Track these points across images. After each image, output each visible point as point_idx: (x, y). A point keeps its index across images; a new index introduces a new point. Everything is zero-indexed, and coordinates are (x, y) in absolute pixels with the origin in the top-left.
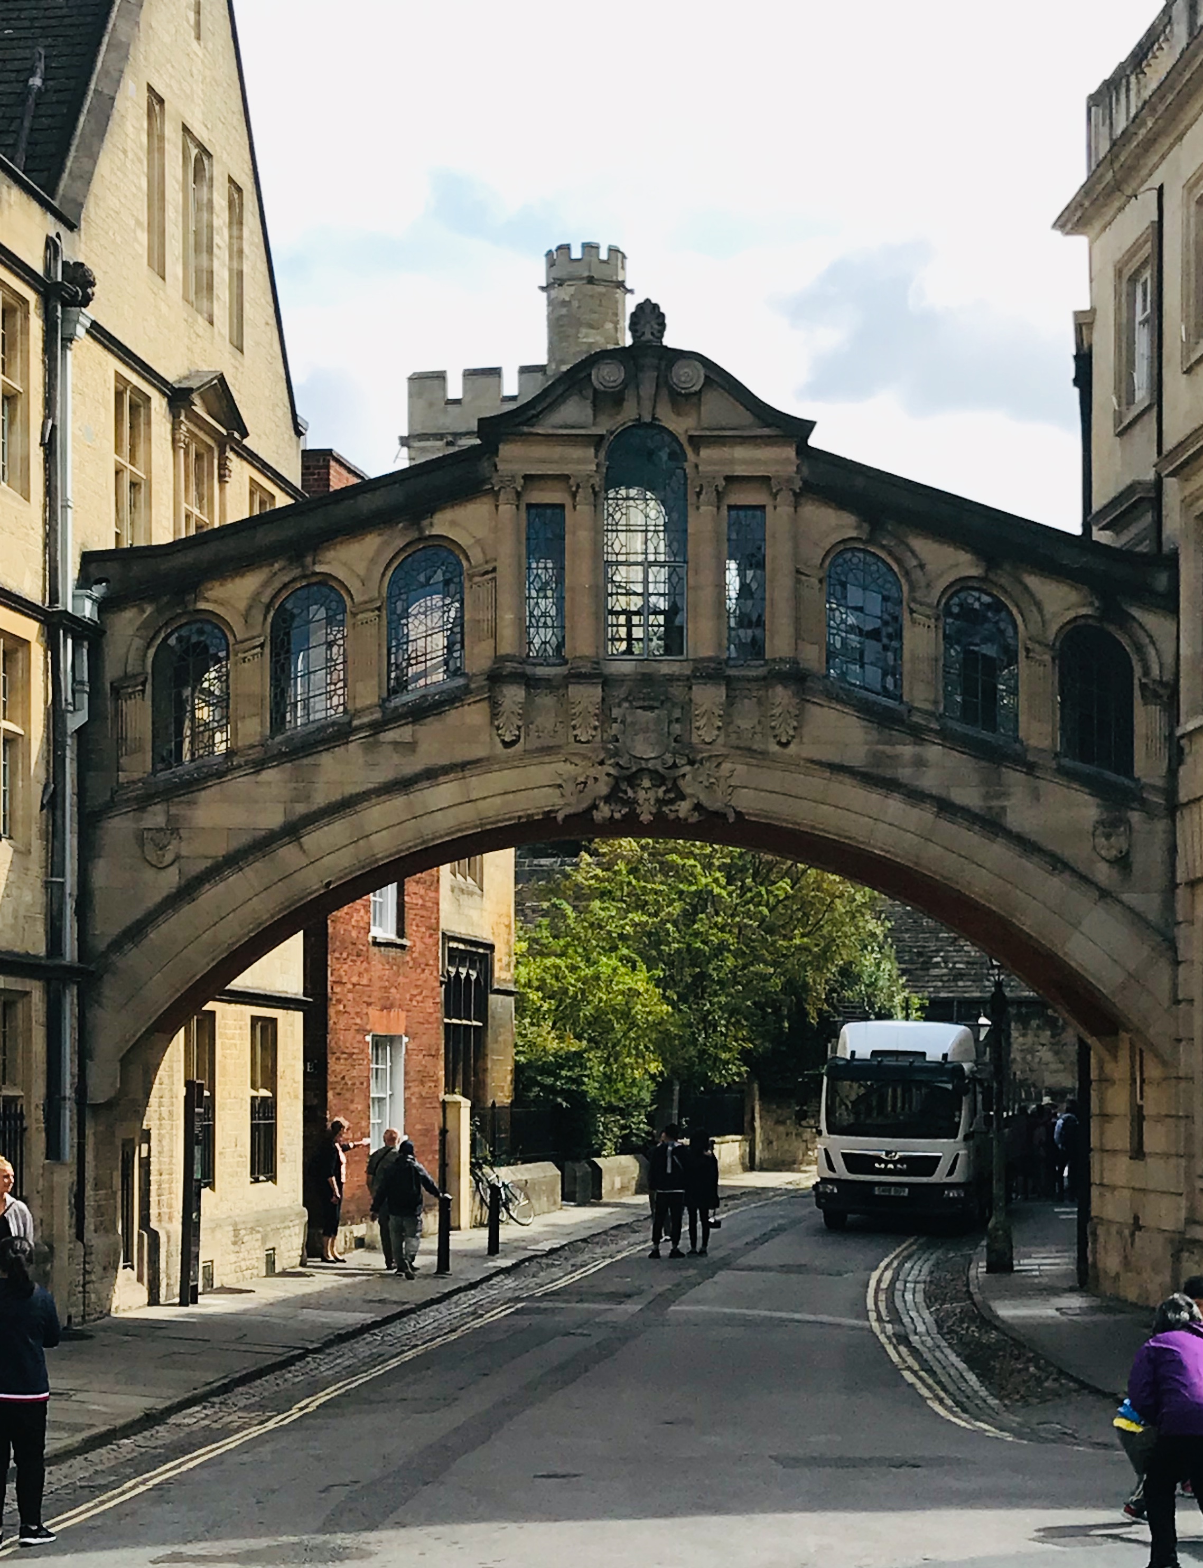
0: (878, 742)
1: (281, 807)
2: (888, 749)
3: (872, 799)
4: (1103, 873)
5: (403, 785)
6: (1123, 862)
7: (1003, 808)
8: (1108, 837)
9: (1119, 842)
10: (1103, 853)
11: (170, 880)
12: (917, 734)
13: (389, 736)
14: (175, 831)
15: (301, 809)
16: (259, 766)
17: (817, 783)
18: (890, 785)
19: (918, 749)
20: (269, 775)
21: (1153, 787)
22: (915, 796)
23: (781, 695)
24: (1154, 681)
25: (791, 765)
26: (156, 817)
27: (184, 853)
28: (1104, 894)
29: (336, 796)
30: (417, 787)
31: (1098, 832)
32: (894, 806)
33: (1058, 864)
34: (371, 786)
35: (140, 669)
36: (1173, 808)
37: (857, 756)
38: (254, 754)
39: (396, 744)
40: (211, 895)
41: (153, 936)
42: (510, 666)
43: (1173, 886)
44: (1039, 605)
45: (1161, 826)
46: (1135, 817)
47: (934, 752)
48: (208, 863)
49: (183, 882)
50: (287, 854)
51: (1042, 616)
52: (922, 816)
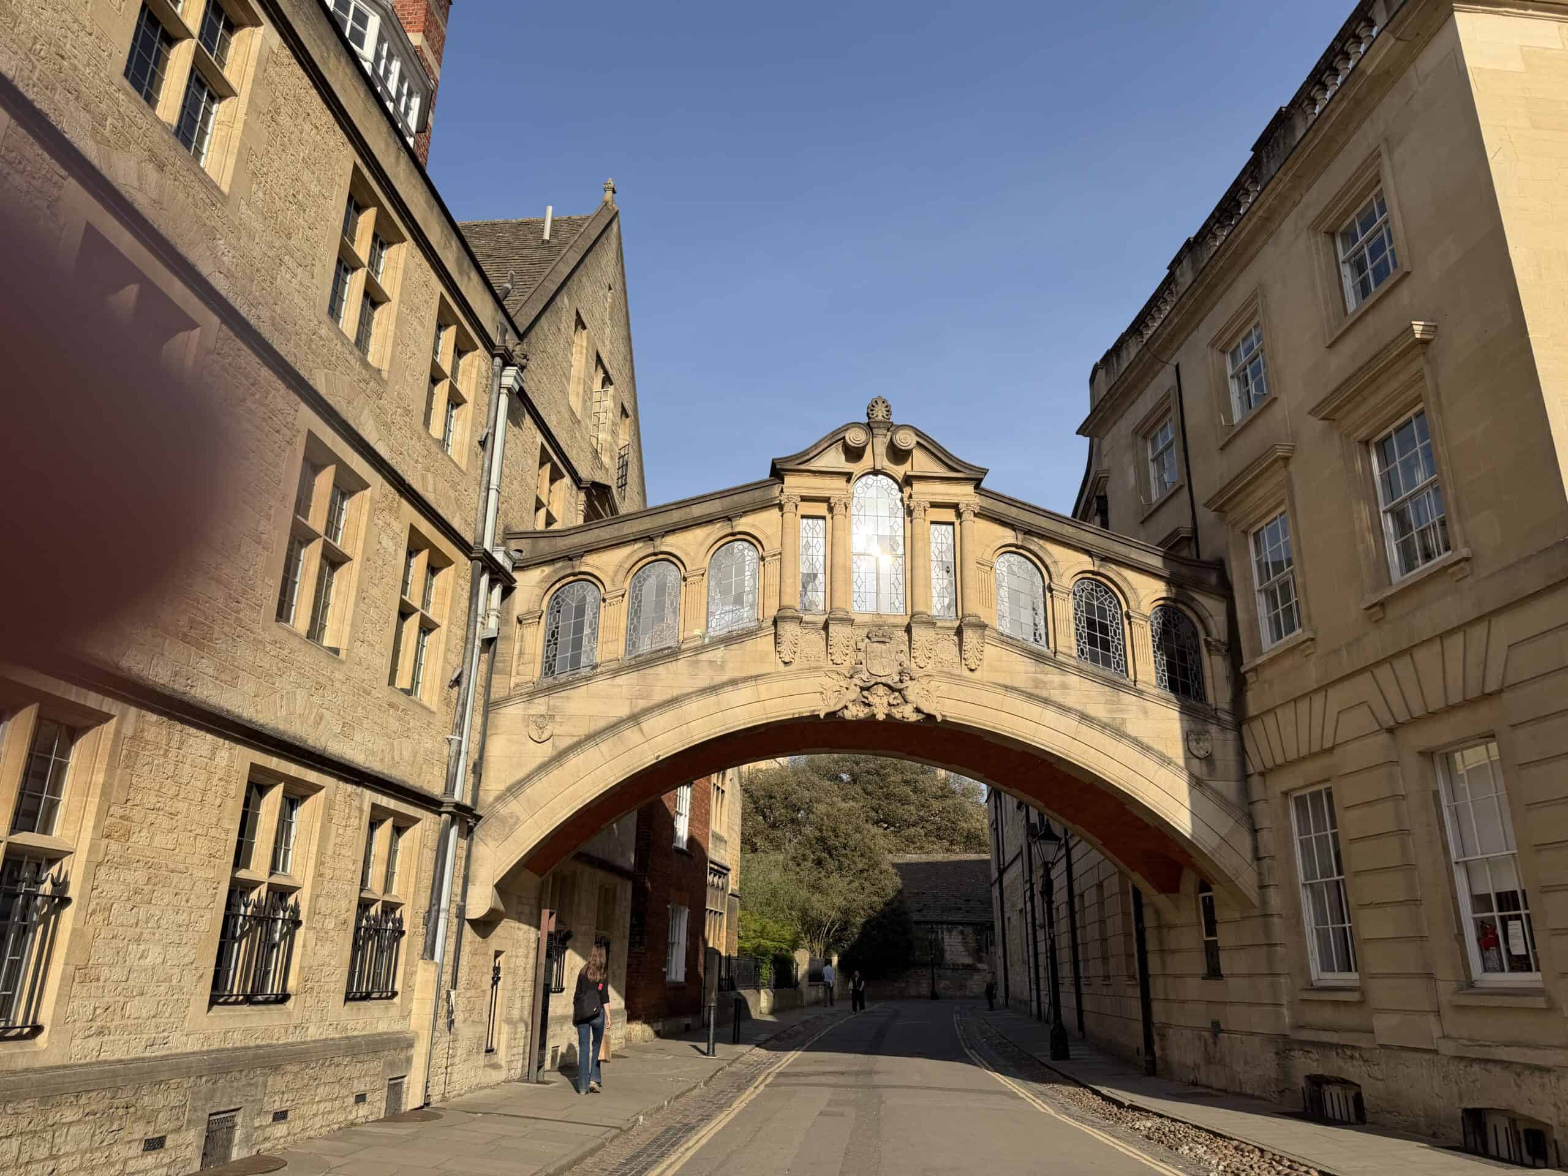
1: (628, 702)
2: (1044, 678)
4: (1196, 766)
5: (714, 689)
6: (1207, 759)
8: (1198, 741)
9: (1206, 746)
10: (1195, 752)
11: (546, 751)
12: (1061, 667)
13: (704, 657)
14: (552, 717)
15: (642, 704)
16: (616, 673)
17: (996, 698)
19: (1063, 678)
20: (623, 680)
21: (1223, 710)
22: (1063, 709)
23: (971, 637)
24: (1216, 640)
25: (980, 685)
26: (540, 706)
27: (557, 732)
28: (1199, 781)
29: (667, 696)
30: (722, 690)
31: (1190, 738)
33: (1165, 759)
34: (690, 690)
35: (537, 608)
37: (1020, 682)
38: (614, 665)
39: (711, 662)
40: (574, 762)
41: (529, 791)
42: (789, 613)
43: (1245, 777)
44: (1135, 590)
48: (576, 739)
49: (554, 753)
50: (631, 735)
51: (1138, 596)
52: (1070, 723)
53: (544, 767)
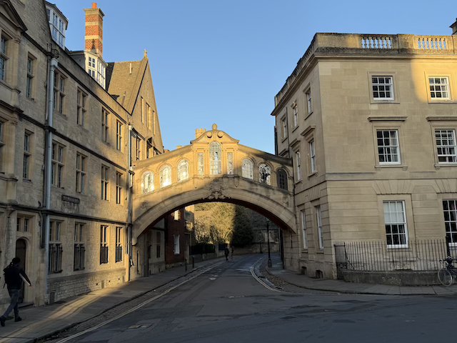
0: (251, 186)
1: (161, 198)
3: (250, 194)
4: (285, 205)
5: (180, 194)
6: (287, 203)
7: (269, 195)
8: (285, 199)
9: (287, 200)
10: (284, 202)
12: (257, 185)
13: (178, 187)
15: (165, 199)
16: (158, 192)
17: (242, 192)
18: (253, 193)
19: (257, 187)
21: (291, 192)
22: (257, 194)
23: (236, 179)
24: (290, 177)
25: (238, 189)
26: (142, 200)
28: (285, 208)
29: (169, 197)
31: (283, 199)
32: (253, 195)
33: (278, 204)
36: (294, 195)
37: (247, 188)
38: (158, 190)
40: (151, 212)
41: (142, 218)
42: (196, 176)
43: (295, 207)
45: (292, 198)
46: (289, 196)
47: (259, 187)
51: (274, 167)
52: (258, 197)
53: (145, 213)
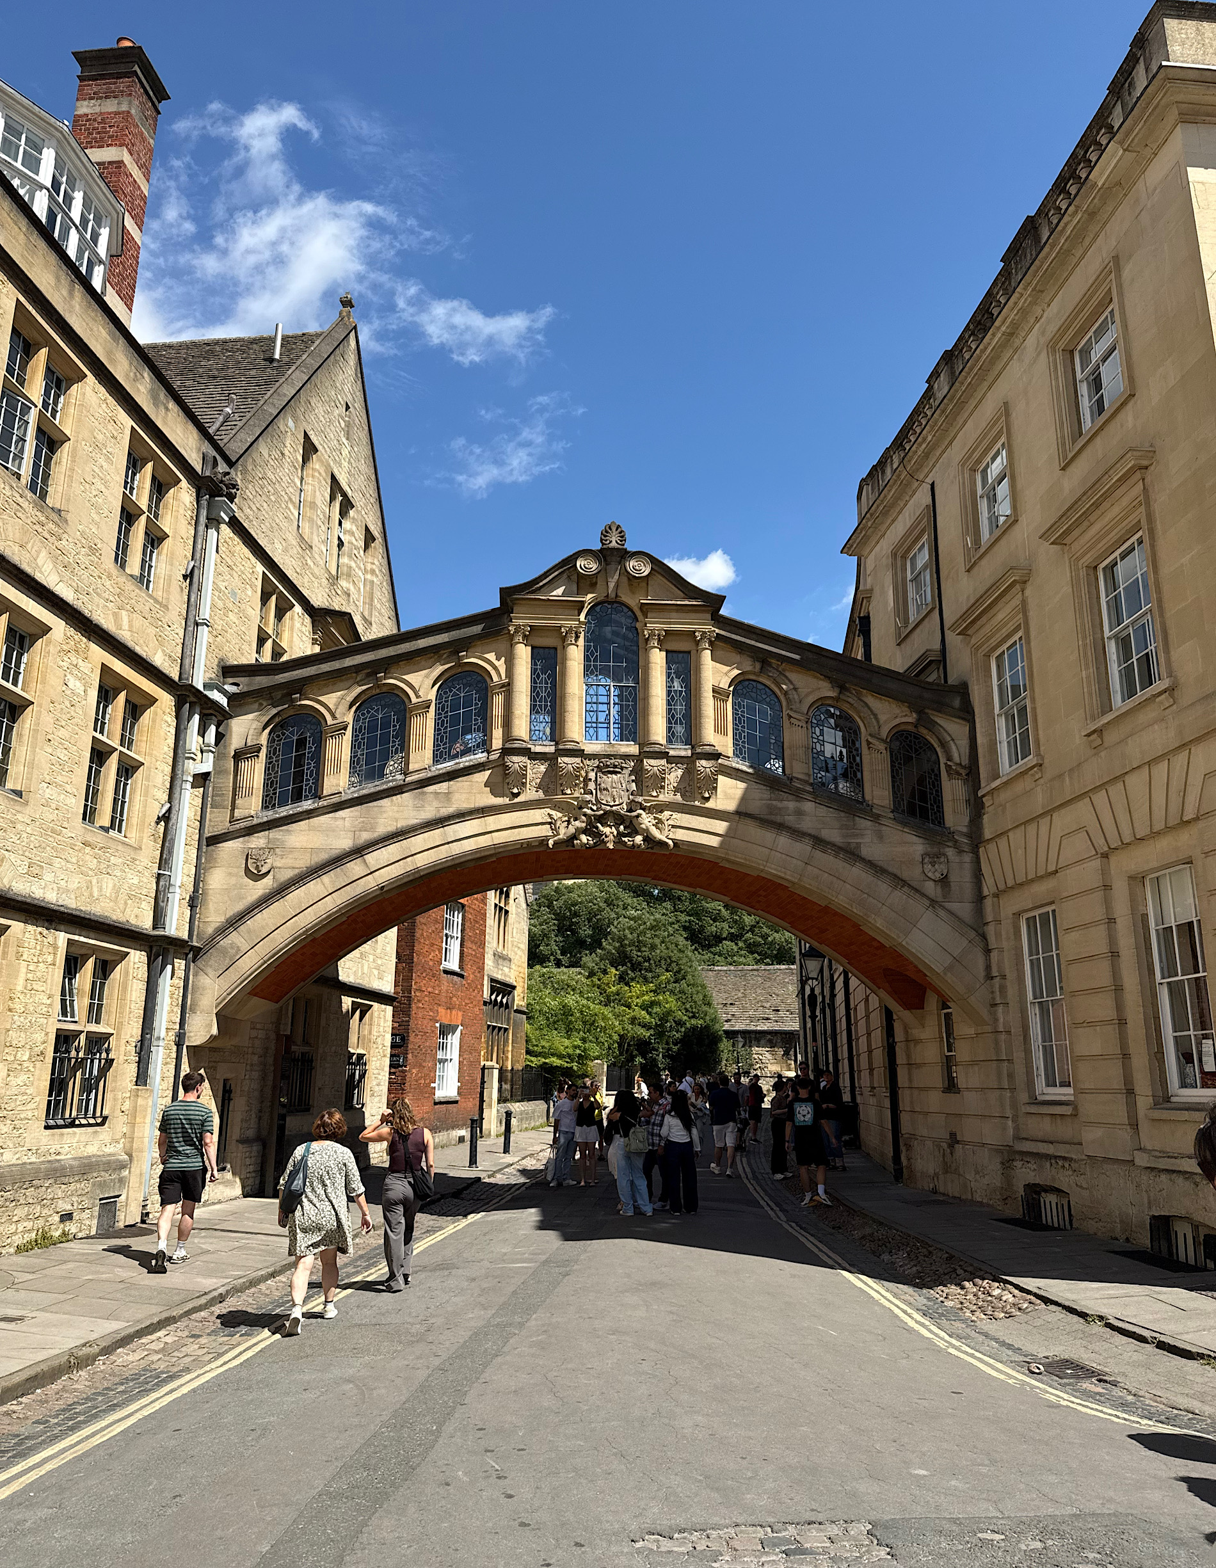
0: (770, 800)
1: (351, 835)
2: (779, 804)
4: (930, 888)
5: (441, 821)
6: (943, 881)
7: (859, 844)
8: (933, 864)
9: (941, 868)
10: (930, 875)
11: (265, 885)
12: (797, 794)
13: (433, 789)
14: (272, 850)
15: (365, 837)
16: (337, 808)
17: (730, 824)
18: (780, 827)
19: (798, 804)
20: (345, 814)
21: (962, 833)
24: (957, 764)
26: (260, 841)
27: (277, 865)
28: (933, 903)
30: (451, 823)
31: (926, 861)
32: (784, 841)
33: (899, 882)
34: (417, 822)
35: (257, 742)
36: (977, 845)
38: (335, 799)
39: (436, 793)
40: (295, 895)
41: (250, 922)
42: (517, 745)
43: (980, 898)
44: (875, 715)
45: (968, 858)
46: (950, 852)
47: (808, 806)
48: (297, 871)
49: (275, 885)
50: (355, 868)
51: (878, 722)
52: (803, 848)
53: (265, 900)
